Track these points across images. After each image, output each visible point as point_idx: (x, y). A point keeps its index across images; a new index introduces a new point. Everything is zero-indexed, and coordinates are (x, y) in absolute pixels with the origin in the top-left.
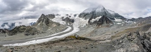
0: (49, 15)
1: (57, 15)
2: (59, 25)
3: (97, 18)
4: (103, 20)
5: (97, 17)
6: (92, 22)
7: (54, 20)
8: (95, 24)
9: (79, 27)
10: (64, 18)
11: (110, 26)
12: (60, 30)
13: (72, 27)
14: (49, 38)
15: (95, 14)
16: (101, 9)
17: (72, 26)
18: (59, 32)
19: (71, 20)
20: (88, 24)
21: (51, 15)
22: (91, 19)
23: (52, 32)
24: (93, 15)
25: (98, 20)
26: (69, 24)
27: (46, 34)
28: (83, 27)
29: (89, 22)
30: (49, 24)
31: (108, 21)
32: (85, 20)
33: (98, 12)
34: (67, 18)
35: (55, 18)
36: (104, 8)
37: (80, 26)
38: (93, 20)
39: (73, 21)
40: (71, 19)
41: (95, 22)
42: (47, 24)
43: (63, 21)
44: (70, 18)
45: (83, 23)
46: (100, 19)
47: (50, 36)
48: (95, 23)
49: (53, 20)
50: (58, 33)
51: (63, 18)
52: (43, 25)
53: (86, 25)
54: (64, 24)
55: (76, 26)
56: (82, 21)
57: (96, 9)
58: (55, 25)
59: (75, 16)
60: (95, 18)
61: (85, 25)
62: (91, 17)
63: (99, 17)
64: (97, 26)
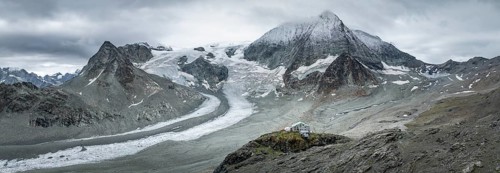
0: (130, 47)
1: (161, 48)
2: (170, 88)
3: (318, 61)
4: (342, 71)
5: (316, 58)
6: (300, 77)
7: (149, 67)
8: (309, 87)
9: (249, 99)
10: (189, 62)
11: (369, 93)
12: (179, 109)
13: (220, 99)
14: (136, 142)
15: (310, 48)
16: (331, 26)
17: (220, 94)
18: (176, 117)
19: (217, 71)
20: (283, 85)
21: (138, 47)
22: (293, 67)
23: (148, 117)
24: (302, 49)
25: (323, 71)
26: (207, 87)
27: (122, 123)
28: (266, 97)
29: (287, 77)
30: (131, 81)
31: (360, 75)
32: (269, 72)
33: (320, 39)
34: (200, 60)
35: (151, 61)
36: (342, 24)
37: (254, 93)
38: (302, 71)
39: (222, 73)
40: (216, 67)
41: (312, 78)
42: (123, 83)
43: (185, 74)
44: (213, 62)
45: (265, 82)
46: (330, 69)
47: (138, 131)
48: (310, 83)
49: (147, 68)
50: (169, 118)
51: (183, 59)
52: (107, 85)
53: (274, 89)
54: (188, 84)
55: (237, 93)
56: (258, 74)
57: (311, 26)
58: (155, 89)
59: (230, 52)
60: (308, 64)
61: (271, 88)
62: (292, 58)
63: (325, 58)
64: (319, 92)
